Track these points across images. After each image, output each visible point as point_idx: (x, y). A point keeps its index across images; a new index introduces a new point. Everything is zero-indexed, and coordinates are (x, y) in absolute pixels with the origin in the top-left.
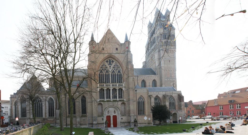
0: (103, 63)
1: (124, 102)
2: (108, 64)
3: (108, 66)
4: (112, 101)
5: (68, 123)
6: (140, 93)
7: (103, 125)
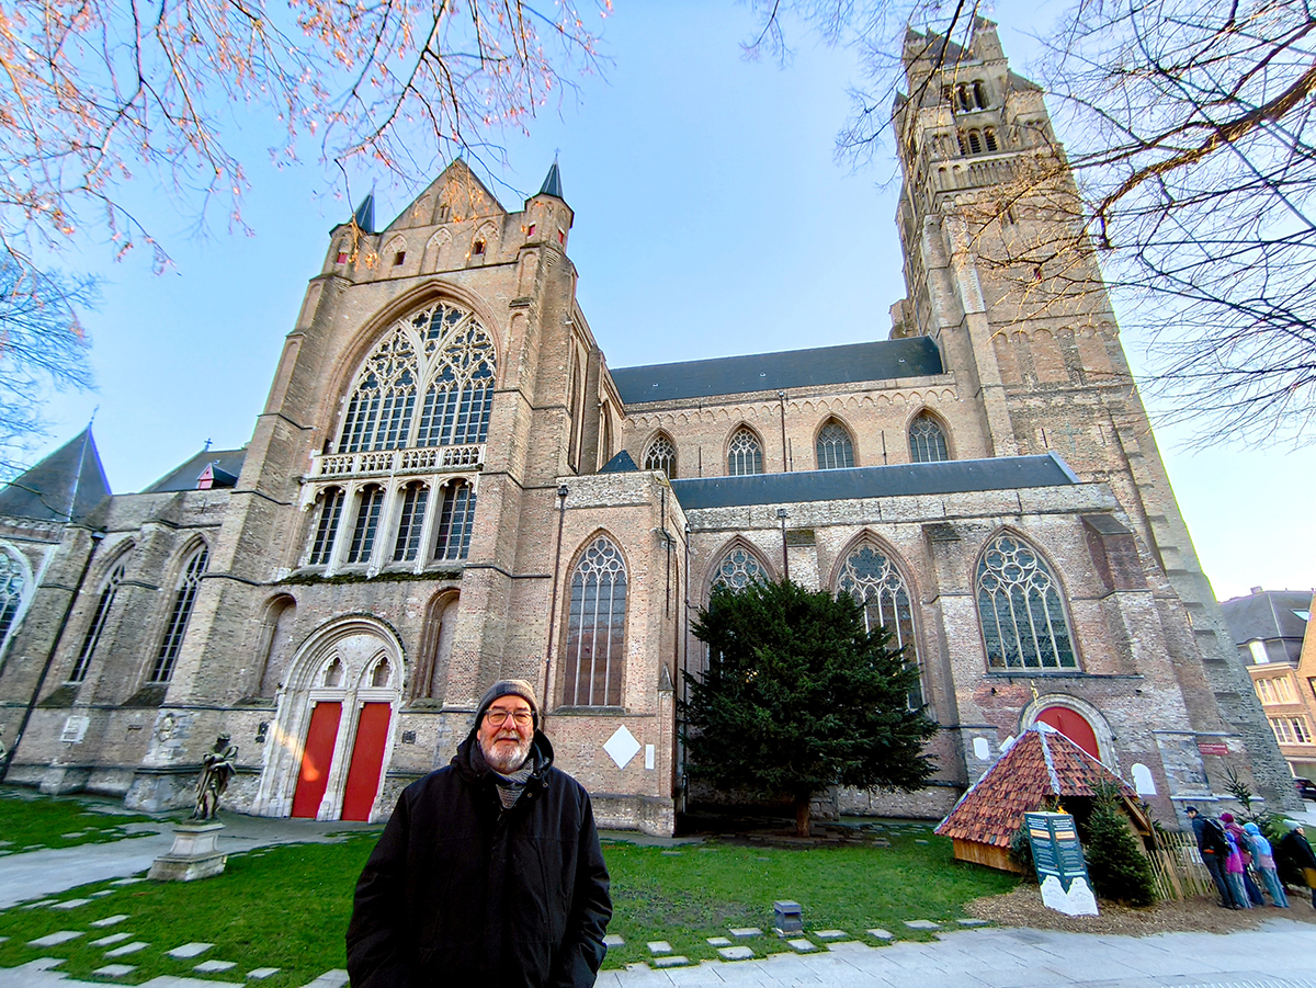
0: (394, 328)
2: (422, 335)
3: (420, 348)
4: (374, 579)
5: (20, 756)
6: (596, 506)
7: (247, 784)
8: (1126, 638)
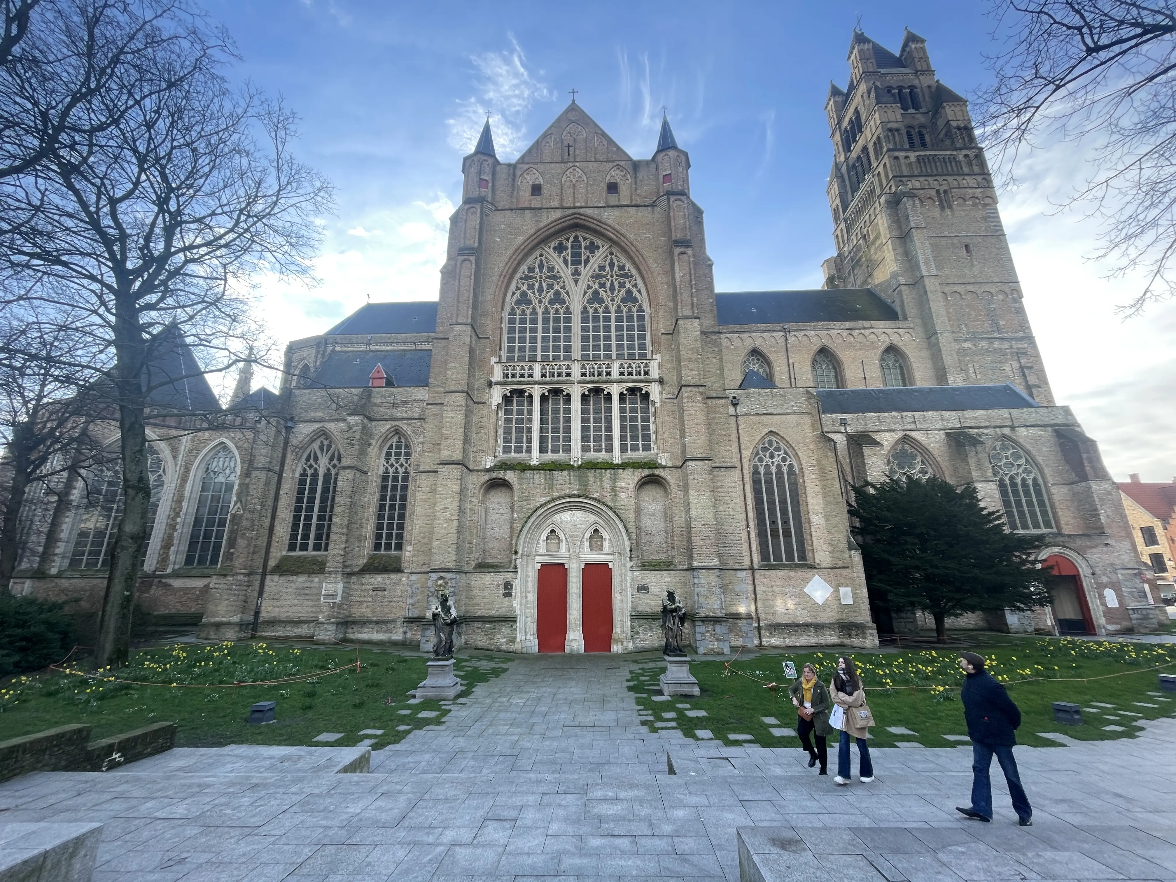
0: (537, 253)
1: (657, 472)
2: (566, 262)
3: (566, 272)
4: (579, 468)
5: (264, 615)
6: (764, 414)
7: (505, 630)
8: (1096, 510)
